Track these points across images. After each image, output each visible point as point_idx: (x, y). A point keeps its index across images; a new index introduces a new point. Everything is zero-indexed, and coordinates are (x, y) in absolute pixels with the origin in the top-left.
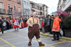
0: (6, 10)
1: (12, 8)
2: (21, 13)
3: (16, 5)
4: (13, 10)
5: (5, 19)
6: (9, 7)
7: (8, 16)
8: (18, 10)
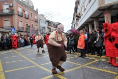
0: (24, 28)
1: (29, 26)
2: (38, 30)
3: (34, 23)
4: (31, 28)
5: (23, 36)
6: (27, 25)
7: (25, 34)
8: (35, 28)
